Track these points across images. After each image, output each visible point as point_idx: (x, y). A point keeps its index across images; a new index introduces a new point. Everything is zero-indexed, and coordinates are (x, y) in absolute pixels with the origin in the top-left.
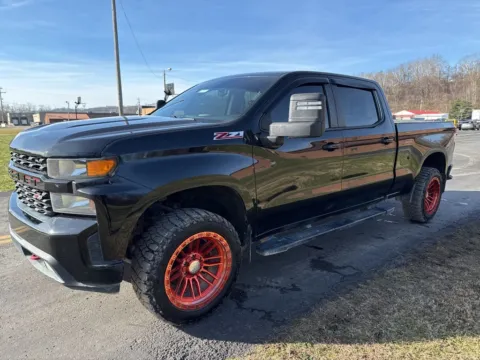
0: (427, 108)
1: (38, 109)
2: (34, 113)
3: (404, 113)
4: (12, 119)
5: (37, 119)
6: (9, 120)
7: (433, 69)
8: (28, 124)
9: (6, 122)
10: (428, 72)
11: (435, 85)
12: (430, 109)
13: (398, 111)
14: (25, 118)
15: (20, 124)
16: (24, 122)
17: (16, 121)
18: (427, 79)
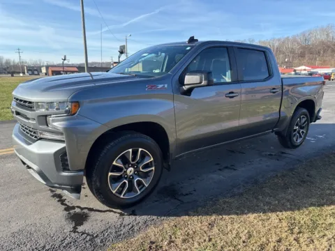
0: (322, 64)
1: (45, 64)
2: (43, 66)
3: (303, 67)
4: (28, 70)
5: (44, 70)
6: (26, 71)
7: (328, 35)
8: (38, 74)
9: (24, 73)
10: (323, 38)
11: (329, 47)
12: (323, 65)
13: (299, 66)
14: (36, 70)
15: (33, 74)
16: (36, 72)
17: (30, 72)
18: (323, 43)
